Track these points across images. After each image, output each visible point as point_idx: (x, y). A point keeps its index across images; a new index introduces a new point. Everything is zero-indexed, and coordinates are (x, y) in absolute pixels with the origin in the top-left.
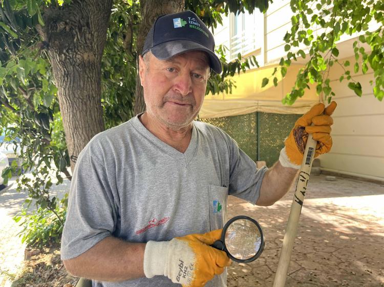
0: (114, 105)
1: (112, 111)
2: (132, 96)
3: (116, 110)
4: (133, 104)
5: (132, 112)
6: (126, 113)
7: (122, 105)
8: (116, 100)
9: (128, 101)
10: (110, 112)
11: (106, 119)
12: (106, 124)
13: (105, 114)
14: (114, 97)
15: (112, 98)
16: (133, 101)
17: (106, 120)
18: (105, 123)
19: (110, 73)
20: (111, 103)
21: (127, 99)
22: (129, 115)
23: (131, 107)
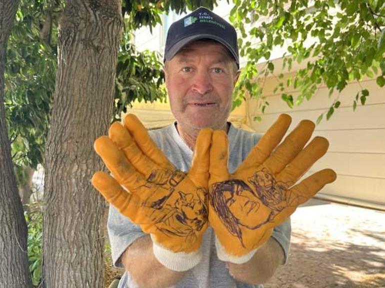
0: (23, 105)
1: (19, 113)
2: (49, 96)
3: (26, 112)
4: (51, 106)
5: (48, 117)
6: (40, 117)
7: (35, 106)
8: (27, 99)
9: (43, 102)
10: (17, 114)
11: (10, 123)
12: (11, 131)
13: (9, 118)
14: (24, 96)
15: (21, 96)
16: (50, 102)
17: (11, 125)
18: (9, 128)
19: (20, 66)
20: (19, 102)
21: (43, 99)
22: (45, 119)
23: (47, 110)
